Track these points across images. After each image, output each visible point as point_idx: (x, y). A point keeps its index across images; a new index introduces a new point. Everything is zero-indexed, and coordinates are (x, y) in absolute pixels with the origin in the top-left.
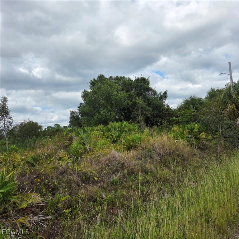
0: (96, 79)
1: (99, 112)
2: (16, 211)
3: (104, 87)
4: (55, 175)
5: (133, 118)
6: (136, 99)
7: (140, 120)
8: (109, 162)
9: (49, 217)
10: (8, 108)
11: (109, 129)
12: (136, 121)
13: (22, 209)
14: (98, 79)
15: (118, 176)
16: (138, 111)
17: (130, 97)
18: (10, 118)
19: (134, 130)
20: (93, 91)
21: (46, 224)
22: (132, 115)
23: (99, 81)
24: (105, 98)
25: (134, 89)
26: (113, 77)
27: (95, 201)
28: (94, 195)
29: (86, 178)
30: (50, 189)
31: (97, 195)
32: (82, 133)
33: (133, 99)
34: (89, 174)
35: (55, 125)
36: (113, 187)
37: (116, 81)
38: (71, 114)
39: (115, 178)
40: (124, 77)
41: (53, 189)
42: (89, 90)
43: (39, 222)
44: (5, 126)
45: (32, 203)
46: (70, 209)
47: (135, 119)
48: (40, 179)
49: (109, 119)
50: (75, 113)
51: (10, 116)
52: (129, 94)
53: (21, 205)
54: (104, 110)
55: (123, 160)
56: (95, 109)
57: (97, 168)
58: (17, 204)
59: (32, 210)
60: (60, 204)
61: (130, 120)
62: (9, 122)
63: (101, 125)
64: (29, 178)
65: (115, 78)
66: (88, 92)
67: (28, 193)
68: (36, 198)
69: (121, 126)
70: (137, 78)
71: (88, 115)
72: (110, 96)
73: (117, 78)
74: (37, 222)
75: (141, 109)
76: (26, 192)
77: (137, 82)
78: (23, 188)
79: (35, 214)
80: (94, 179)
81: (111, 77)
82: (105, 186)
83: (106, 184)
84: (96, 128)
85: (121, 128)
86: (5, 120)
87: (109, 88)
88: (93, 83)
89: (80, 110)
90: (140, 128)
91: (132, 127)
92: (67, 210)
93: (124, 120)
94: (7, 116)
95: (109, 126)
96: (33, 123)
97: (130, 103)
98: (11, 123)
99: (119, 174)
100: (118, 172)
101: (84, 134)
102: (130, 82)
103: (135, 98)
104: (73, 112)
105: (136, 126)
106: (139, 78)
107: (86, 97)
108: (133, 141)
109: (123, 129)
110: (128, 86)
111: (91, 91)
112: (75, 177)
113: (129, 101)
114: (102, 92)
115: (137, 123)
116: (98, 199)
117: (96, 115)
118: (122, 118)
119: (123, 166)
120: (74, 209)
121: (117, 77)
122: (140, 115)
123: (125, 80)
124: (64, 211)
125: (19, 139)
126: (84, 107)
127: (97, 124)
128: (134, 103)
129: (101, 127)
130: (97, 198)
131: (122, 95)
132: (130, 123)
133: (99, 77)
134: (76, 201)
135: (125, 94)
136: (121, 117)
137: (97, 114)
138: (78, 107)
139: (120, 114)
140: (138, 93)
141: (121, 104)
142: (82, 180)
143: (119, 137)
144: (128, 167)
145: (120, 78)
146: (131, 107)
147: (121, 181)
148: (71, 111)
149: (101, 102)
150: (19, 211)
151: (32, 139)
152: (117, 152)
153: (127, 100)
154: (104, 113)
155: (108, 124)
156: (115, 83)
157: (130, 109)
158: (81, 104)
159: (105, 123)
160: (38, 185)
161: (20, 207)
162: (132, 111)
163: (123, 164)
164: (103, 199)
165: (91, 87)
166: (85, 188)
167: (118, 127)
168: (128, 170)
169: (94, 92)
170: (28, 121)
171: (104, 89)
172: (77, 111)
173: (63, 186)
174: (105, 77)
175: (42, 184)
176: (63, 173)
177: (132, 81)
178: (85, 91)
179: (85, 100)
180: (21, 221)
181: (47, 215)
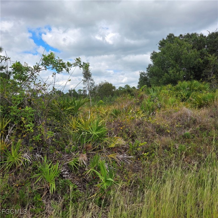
0: (165, 39)
1: (167, 72)
2: (107, 149)
3: (173, 47)
4: (133, 125)
5: (204, 77)
6: (209, 57)
7: (212, 79)
8: (181, 118)
9: (131, 157)
10: (90, 72)
11: (178, 88)
12: (207, 80)
13: (111, 148)
14: (167, 39)
15: (190, 130)
16: (210, 69)
17: (202, 55)
18: (92, 80)
19: (205, 89)
20: (162, 51)
21: (130, 162)
22: (202, 73)
23: (168, 40)
24: (174, 58)
25: (206, 46)
26: (183, 35)
27: (169, 149)
28: (168, 145)
29: (160, 130)
30: (130, 136)
31: (170, 144)
32: (152, 92)
33: (205, 56)
34: (163, 126)
35: (126, 85)
36: (185, 140)
37: (187, 39)
38: (141, 75)
39: (187, 132)
40: (195, 34)
41: (133, 136)
42: (158, 51)
43: (125, 159)
44: (88, 87)
45: (119, 144)
46: (148, 153)
47: (206, 78)
48: (122, 127)
49: (177, 79)
50: (144, 74)
51: (92, 78)
52: (200, 51)
53: (110, 145)
54: (173, 70)
55: (195, 116)
56: (163, 70)
57: (169, 122)
58: (107, 144)
59: (118, 149)
60: (139, 148)
61: (201, 79)
62: (92, 83)
63: (170, 85)
64: (114, 126)
65: (185, 36)
66: (157, 53)
67: (115, 136)
68: (120, 141)
69: (191, 85)
70: (211, 33)
71: (156, 75)
72: (179, 55)
73: (188, 36)
74: (123, 159)
75: (214, 67)
76: (113, 136)
77: (210, 38)
78: (111, 133)
79: (121, 153)
80: (167, 132)
81: (181, 35)
82: (177, 138)
83: (178, 137)
84: (165, 87)
85: (190, 87)
86: (88, 82)
87: (179, 47)
88: (162, 44)
89: (148, 71)
90: (211, 87)
91: (202, 86)
92: (145, 153)
93: (194, 79)
94: (90, 78)
95: (178, 86)
96: (109, 84)
97: (201, 61)
98: (93, 84)
99: (191, 129)
100: (190, 127)
101: (154, 93)
102: (203, 38)
103: (207, 55)
104: (142, 73)
105: (207, 85)
106: (213, 33)
107: (155, 58)
108: (204, 100)
109: (193, 88)
110: (200, 43)
111: (160, 51)
112: (150, 128)
113: (200, 59)
114: (171, 52)
115: (208, 82)
116: (172, 148)
117: (164, 75)
118: (192, 77)
119: (195, 122)
120: (151, 154)
121: (188, 34)
122: (212, 73)
123: (197, 37)
124: (143, 154)
125: (99, 97)
126: (153, 67)
127: (165, 84)
128: (206, 61)
129: (170, 86)
130: (170, 147)
131: (193, 53)
132: (200, 83)
133: (168, 36)
134: (152, 147)
135: (196, 52)
136: (190, 76)
137: (166, 74)
138: (147, 69)
139: (190, 73)
140: (211, 49)
141: (191, 62)
142: (156, 131)
143: (188, 96)
144: (200, 123)
145: (191, 35)
146: (202, 65)
147: (192, 136)
148: (141, 72)
149: (170, 62)
150: (109, 149)
151: (108, 97)
152: (188, 109)
153: (198, 58)
154: (173, 72)
155: (177, 84)
156: (186, 41)
157: (201, 67)
158: (150, 65)
159: (174, 82)
160: (121, 132)
161: (110, 147)
162: (203, 70)
163: (195, 120)
164: (176, 148)
165: (160, 47)
166: (160, 138)
167: (187, 86)
168: (200, 126)
169: (163, 53)
170: (104, 82)
171: (174, 49)
172: (146, 72)
173: (140, 135)
174: (175, 36)
175: (124, 131)
176: (140, 125)
177: (205, 37)
178: (154, 52)
179: (153, 61)
180: (111, 156)
181: (130, 155)
